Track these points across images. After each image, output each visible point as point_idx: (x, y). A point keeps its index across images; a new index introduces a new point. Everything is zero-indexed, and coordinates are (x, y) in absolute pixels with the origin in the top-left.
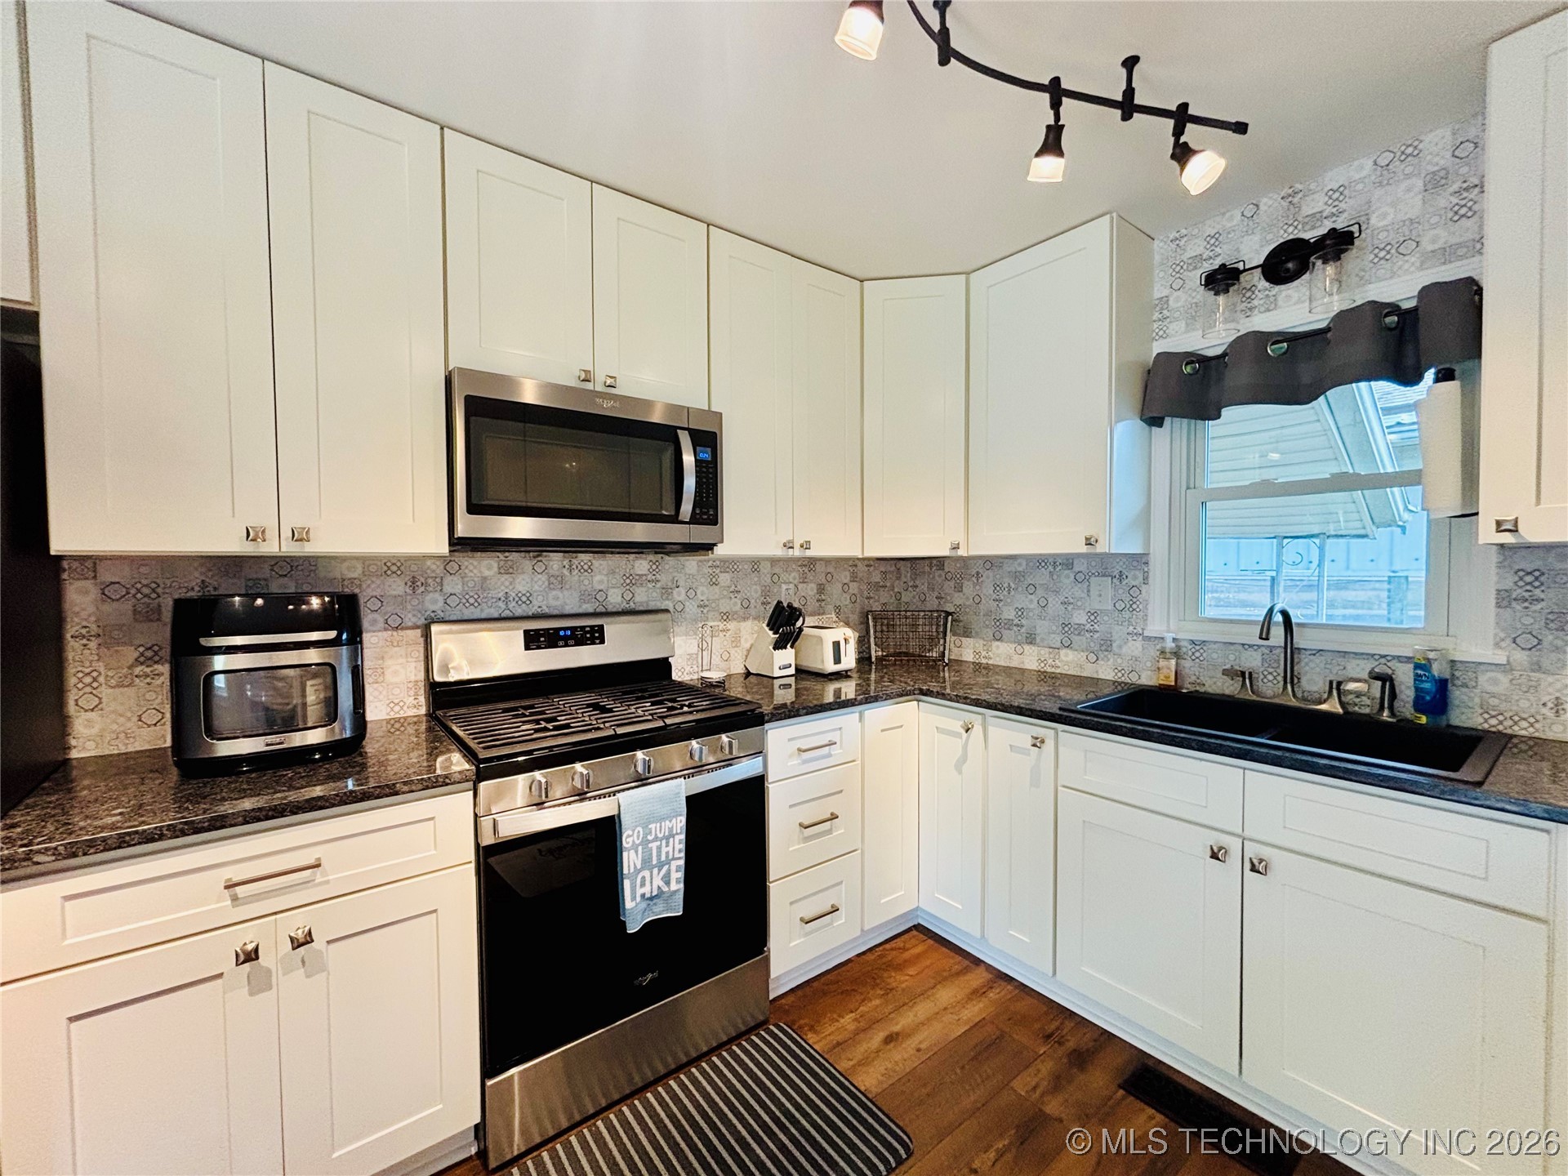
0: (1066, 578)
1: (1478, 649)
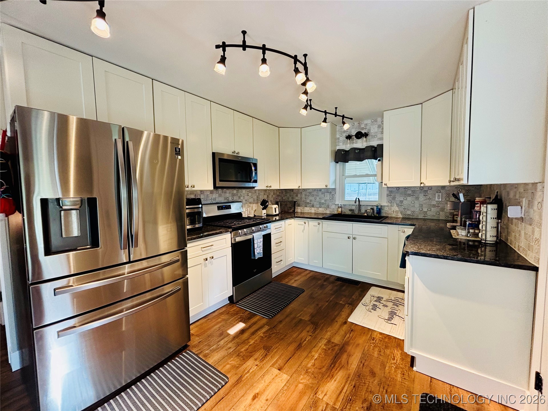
0: (320, 193)
1: (384, 203)
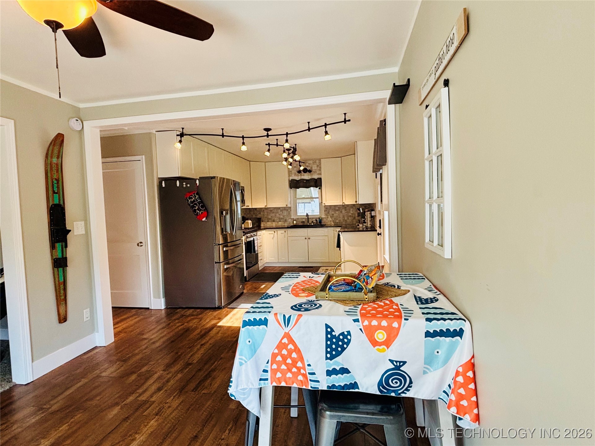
1: (323, 216)
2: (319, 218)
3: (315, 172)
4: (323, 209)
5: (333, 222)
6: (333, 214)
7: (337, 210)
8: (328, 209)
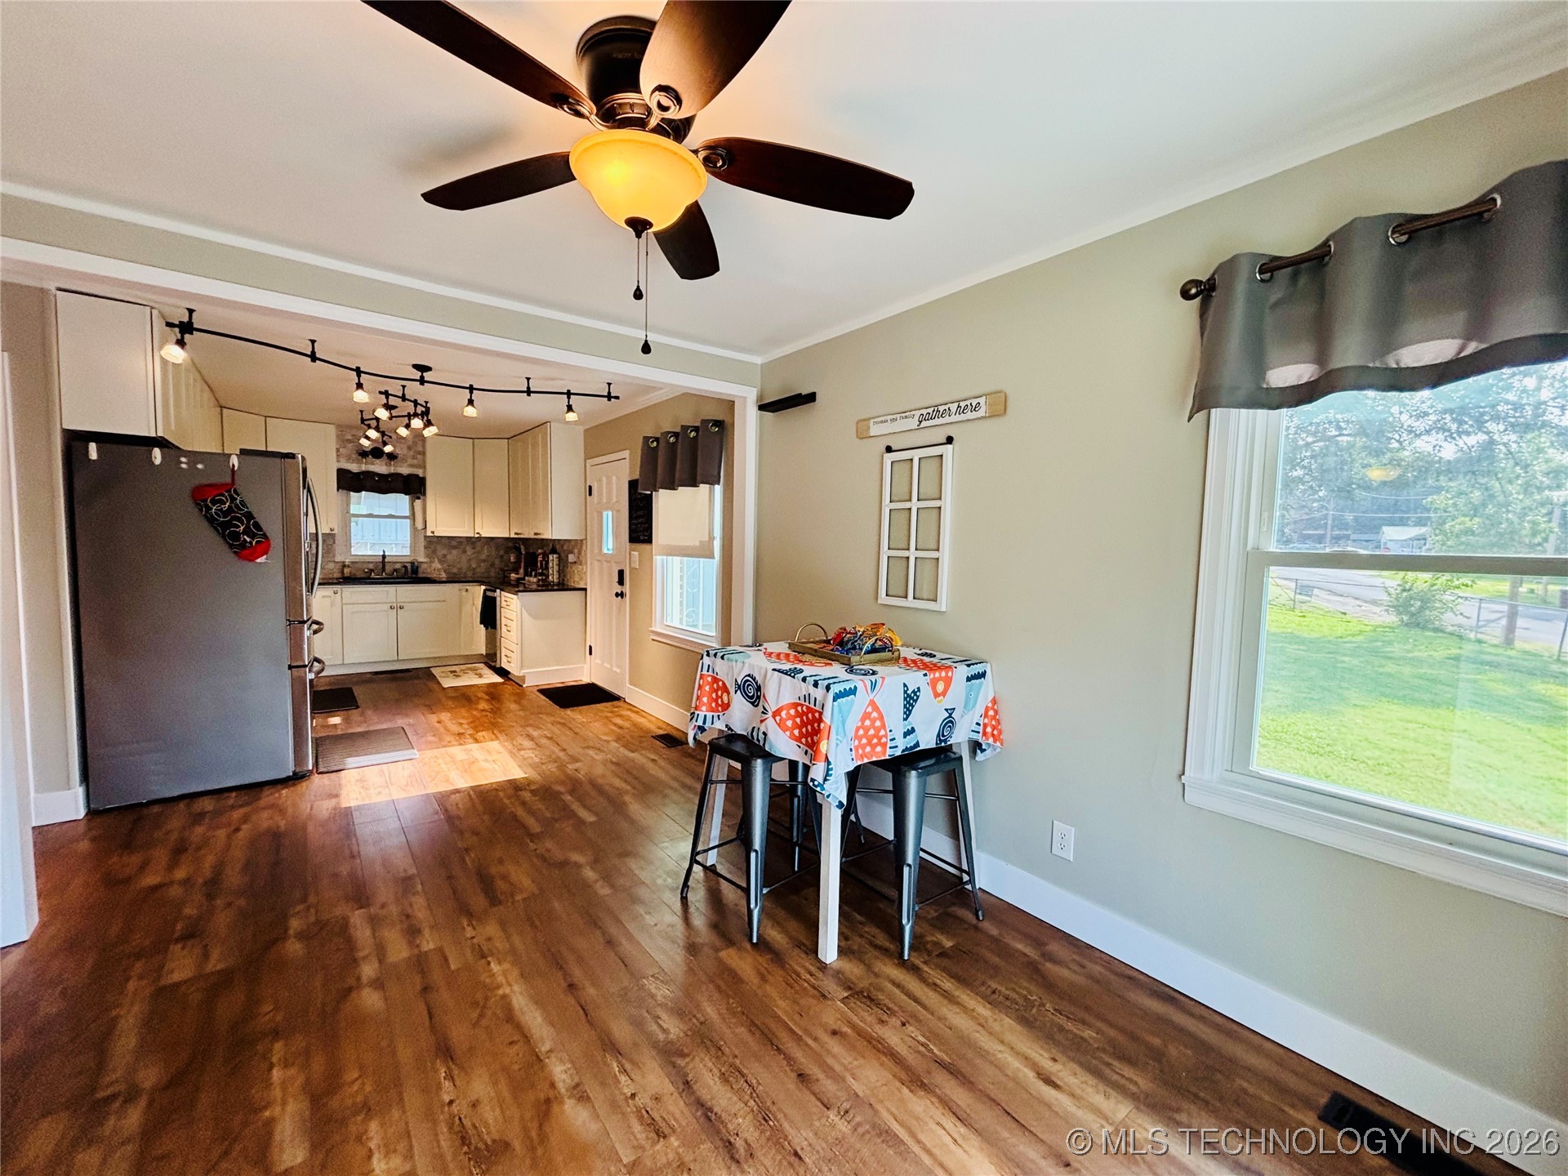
1: (422, 559)
2: (412, 563)
3: (404, 460)
4: (422, 543)
5: (445, 571)
6: (445, 556)
7: (454, 547)
8: (435, 543)
